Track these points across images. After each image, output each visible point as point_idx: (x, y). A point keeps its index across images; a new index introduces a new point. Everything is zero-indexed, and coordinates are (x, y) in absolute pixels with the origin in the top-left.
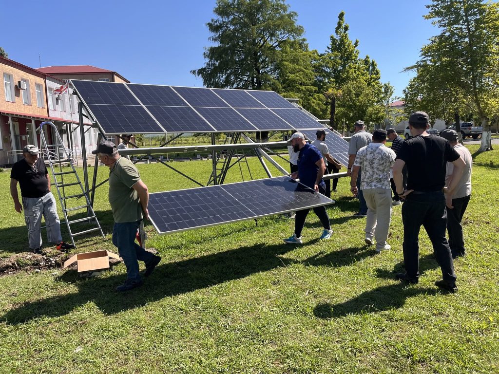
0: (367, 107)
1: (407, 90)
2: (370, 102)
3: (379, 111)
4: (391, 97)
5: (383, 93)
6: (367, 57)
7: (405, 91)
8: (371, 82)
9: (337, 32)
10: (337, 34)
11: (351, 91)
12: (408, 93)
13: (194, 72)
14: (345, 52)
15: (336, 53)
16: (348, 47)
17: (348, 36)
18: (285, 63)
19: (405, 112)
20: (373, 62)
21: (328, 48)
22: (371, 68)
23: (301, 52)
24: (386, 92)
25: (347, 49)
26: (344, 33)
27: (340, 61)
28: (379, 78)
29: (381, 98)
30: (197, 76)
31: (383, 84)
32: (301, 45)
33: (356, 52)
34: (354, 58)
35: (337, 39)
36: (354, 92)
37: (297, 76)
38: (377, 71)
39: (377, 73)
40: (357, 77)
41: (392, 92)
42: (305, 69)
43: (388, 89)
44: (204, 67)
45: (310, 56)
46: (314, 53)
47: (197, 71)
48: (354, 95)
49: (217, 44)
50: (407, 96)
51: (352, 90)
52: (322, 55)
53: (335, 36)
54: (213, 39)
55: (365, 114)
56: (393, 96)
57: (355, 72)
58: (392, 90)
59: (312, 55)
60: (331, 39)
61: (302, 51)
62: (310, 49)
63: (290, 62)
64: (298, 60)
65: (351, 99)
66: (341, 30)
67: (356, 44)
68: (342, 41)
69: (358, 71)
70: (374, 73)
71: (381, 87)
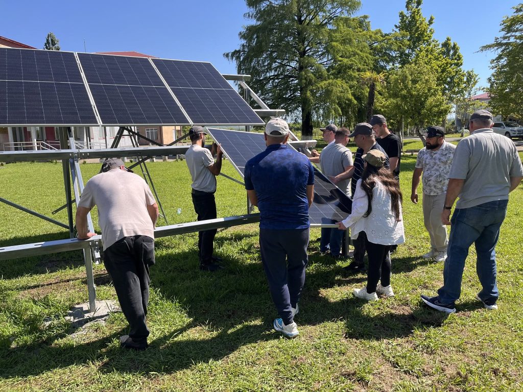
0: (426, 98)
1: (493, 78)
2: (432, 91)
3: (441, 103)
4: (474, 88)
5: (465, 83)
6: (448, 39)
7: (490, 80)
8: (446, 69)
9: (407, 7)
10: (408, 10)
11: (406, 77)
12: (494, 82)
13: (227, 55)
14: (416, 31)
15: (404, 32)
16: (420, 24)
17: (421, 12)
18: (334, 44)
19: (490, 106)
20: (455, 45)
21: (396, 26)
22: (452, 52)
23: (360, 32)
24: (468, 81)
25: (418, 28)
26: (417, 8)
27: (408, 43)
28: (461, 64)
29: (463, 89)
30: (230, 60)
31: (465, 72)
32: (362, 24)
33: (430, 31)
34: (426, 38)
35: (407, 15)
36: (410, 78)
37: (351, 60)
38: (459, 56)
39: (459, 58)
40: (429, 62)
41: (476, 82)
42: (361, 51)
43: (471, 78)
44: (237, 50)
45: (371, 37)
46: (376, 33)
47: (230, 54)
48: (410, 82)
49: (254, 22)
50: (492, 86)
51: (408, 76)
52: (386, 35)
53: (405, 12)
54: (249, 16)
55: (424, 107)
56: (477, 86)
57: (427, 56)
58: (476, 79)
59: (373, 35)
60: (400, 16)
61: (362, 31)
62: (373, 29)
63: (341, 43)
64: (350, 40)
65: (406, 87)
66: (413, 5)
67: (430, 22)
68: (413, 18)
69: (431, 54)
70: (456, 59)
71: (463, 76)
